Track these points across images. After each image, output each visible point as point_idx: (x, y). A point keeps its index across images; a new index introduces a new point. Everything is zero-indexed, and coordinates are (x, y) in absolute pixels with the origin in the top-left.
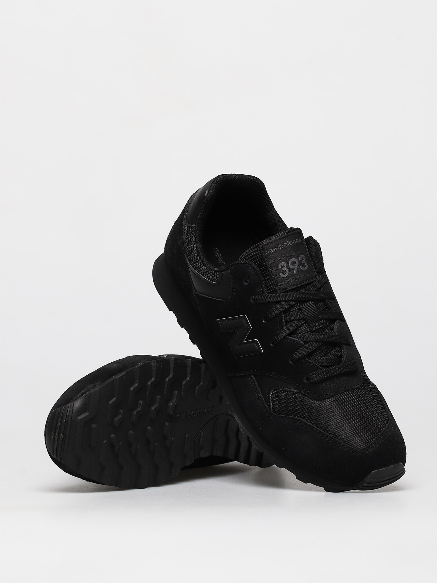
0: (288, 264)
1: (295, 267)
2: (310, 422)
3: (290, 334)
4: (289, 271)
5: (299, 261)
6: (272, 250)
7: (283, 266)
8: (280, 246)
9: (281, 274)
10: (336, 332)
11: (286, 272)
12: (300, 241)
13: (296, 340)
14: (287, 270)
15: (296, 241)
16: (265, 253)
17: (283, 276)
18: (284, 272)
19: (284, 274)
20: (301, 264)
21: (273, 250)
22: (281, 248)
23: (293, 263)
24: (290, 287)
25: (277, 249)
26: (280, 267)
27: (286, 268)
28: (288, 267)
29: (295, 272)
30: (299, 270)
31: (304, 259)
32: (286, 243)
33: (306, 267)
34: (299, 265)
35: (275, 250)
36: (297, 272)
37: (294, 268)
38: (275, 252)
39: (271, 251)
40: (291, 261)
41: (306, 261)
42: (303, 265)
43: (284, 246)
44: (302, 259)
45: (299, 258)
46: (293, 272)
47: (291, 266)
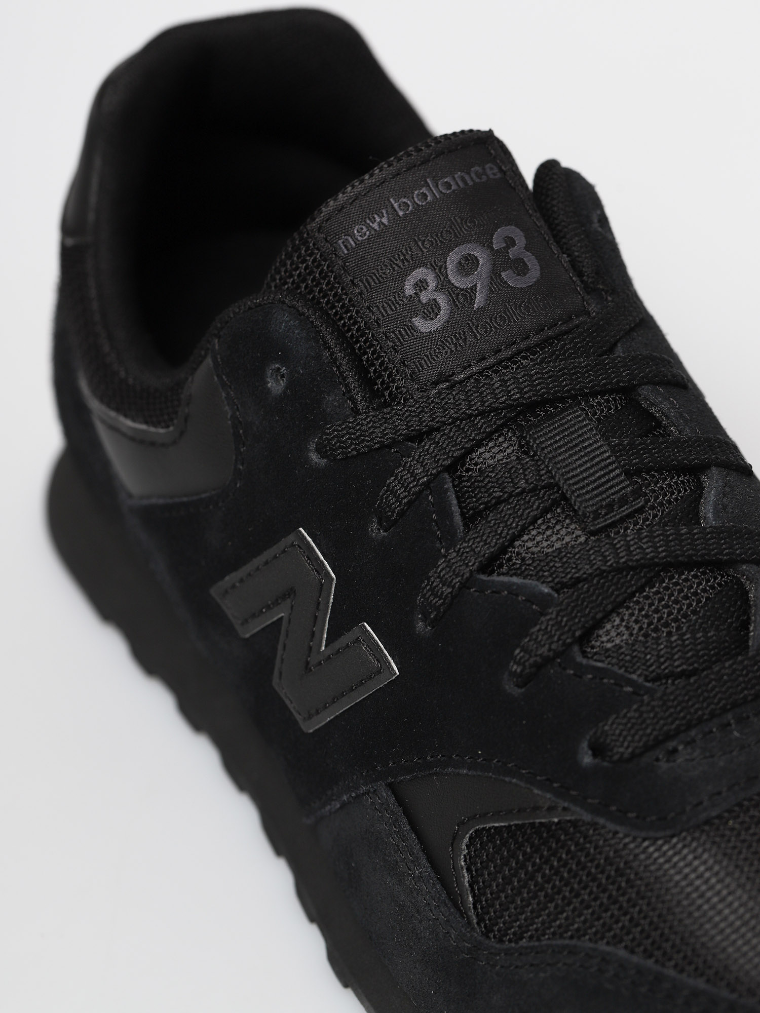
0: (442, 273)
1: (480, 280)
2: (648, 955)
3: (489, 566)
4: (452, 300)
5: (495, 253)
6: (365, 230)
7: (421, 285)
8: (396, 205)
9: (418, 322)
10: (710, 515)
11: (439, 309)
12: (494, 174)
13: (514, 584)
14: (442, 300)
15: (468, 174)
16: (335, 252)
17: (426, 327)
18: (432, 309)
19: (432, 315)
20: (500, 261)
21: (369, 228)
22: (401, 213)
23: (468, 265)
24: (465, 368)
25: (385, 220)
26: (409, 290)
27: (437, 289)
28: (444, 285)
29: (479, 300)
30: (498, 290)
31: (519, 241)
32: (424, 190)
33: (535, 272)
34: (495, 274)
35: (375, 226)
36: (489, 298)
37: (476, 284)
38: (378, 235)
39: (360, 233)
40: (452, 260)
41: (527, 248)
42: (520, 268)
43: (413, 202)
44: (510, 242)
45: (494, 241)
46: (472, 300)
47: (456, 280)
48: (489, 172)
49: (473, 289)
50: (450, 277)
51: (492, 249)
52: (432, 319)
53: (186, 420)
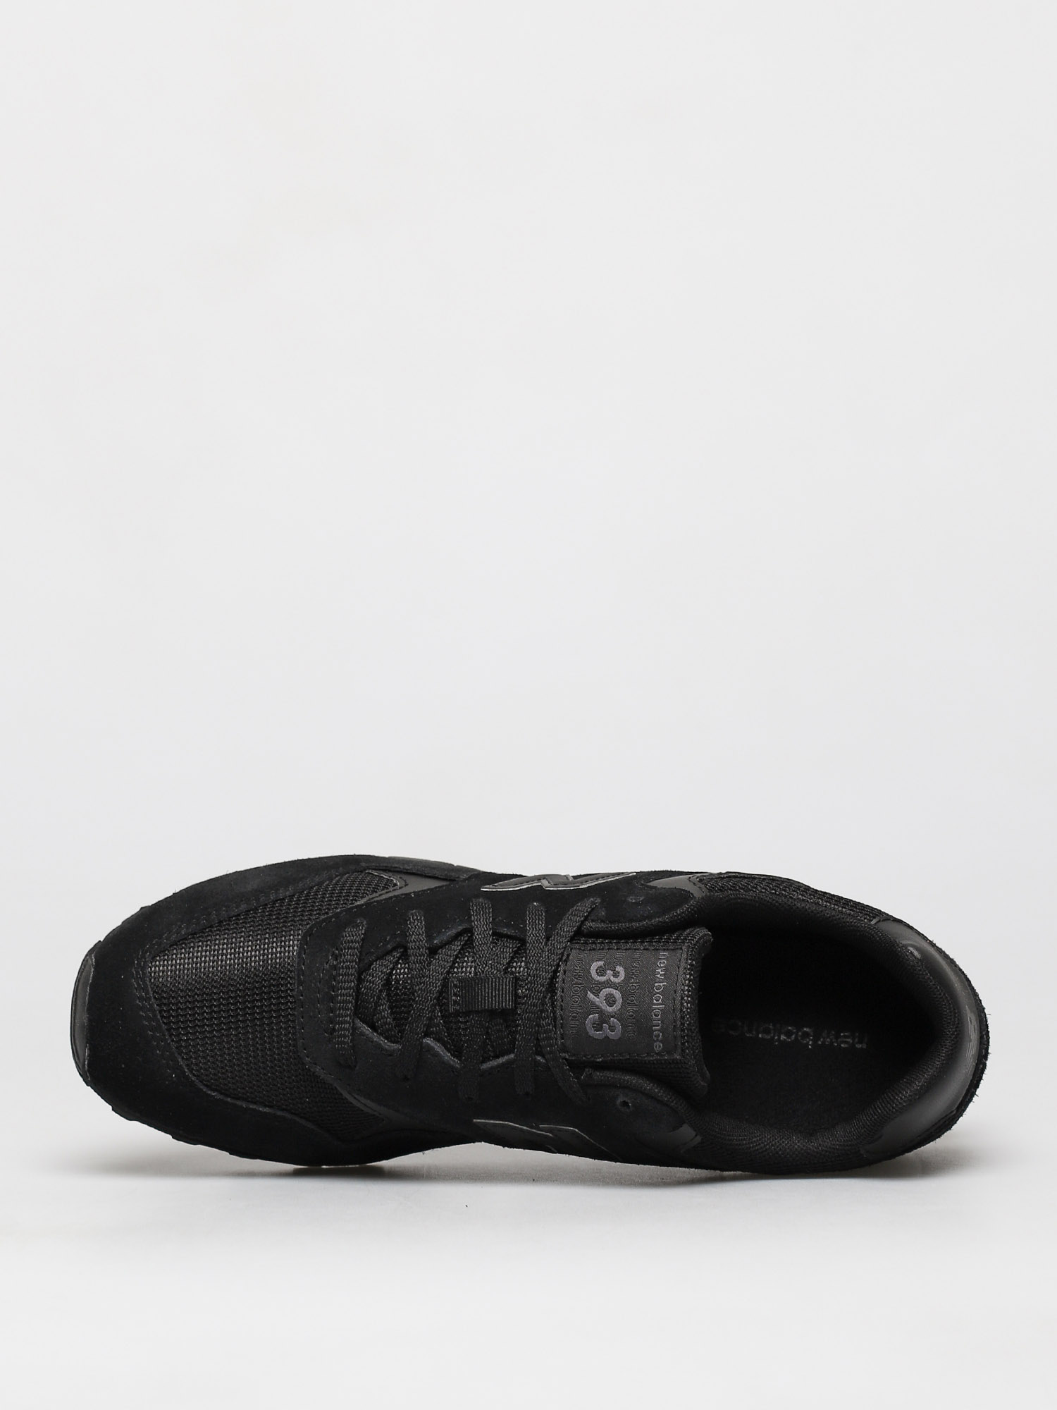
0: (615, 986)
1: (599, 1001)
4: (599, 983)
7: (616, 975)
8: (662, 984)
9: (601, 963)
14: (603, 979)
15: (659, 1030)
16: (664, 948)
17: (595, 966)
20: (604, 1018)
22: (656, 984)
23: (610, 1000)
25: (659, 976)
28: (609, 984)
29: (590, 996)
30: (591, 1008)
31: (612, 1035)
32: (661, 1002)
33: (592, 1032)
34: (601, 1012)
35: (659, 970)
38: (655, 970)
39: (662, 962)
40: (617, 994)
42: (598, 1026)
43: (658, 993)
44: (612, 1028)
45: (615, 1020)
46: (593, 993)
47: (608, 990)
48: (657, 1043)
49: (597, 995)
50: (611, 989)
51: (612, 1017)
52: (597, 970)
53: (694, 884)
